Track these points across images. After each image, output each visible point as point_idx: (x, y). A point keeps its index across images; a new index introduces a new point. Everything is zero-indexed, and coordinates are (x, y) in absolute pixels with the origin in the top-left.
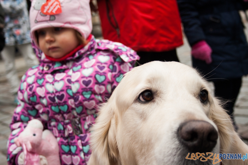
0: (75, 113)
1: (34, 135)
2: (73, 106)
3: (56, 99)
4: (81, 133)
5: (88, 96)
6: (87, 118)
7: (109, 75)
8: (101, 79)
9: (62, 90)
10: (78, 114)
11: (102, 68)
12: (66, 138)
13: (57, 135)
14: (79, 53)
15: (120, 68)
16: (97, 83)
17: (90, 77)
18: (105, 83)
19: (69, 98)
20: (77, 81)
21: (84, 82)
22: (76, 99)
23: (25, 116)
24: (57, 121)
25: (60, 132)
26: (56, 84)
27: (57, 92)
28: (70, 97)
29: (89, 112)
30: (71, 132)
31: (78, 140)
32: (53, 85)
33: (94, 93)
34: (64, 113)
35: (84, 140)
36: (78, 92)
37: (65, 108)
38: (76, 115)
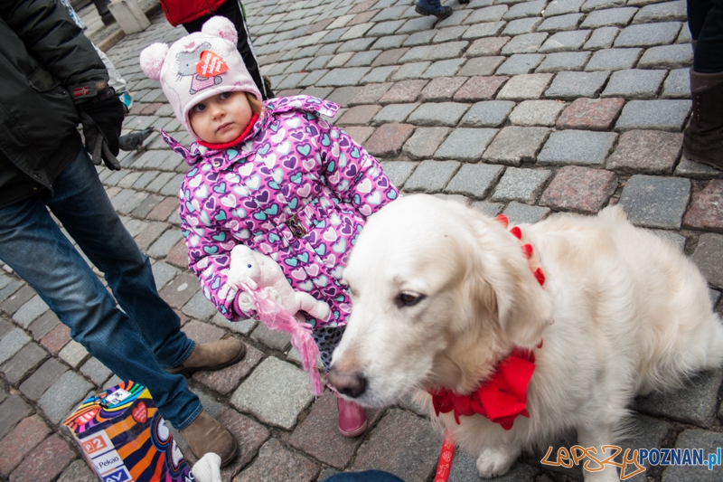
0: (288, 210)
1: (250, 266)
2: (285, 202)
3: (257, 201)
4: (305, 233)
5: (298, 180)
6: (305, 210)
7: (313, 141)
8: (305, 150)
9: (262, 187)
10: (292, 210)
11: (300, 136)
12: (286, 249)
13: (271, 250)
14: (258, 126)
15: (319, 127)
16: (304, 157)
17: (291, 153)
18: (312, 153)
19: (276, 194)
20: (277, 166)
21: (286, 163)
22: (285, 192)
23: (210, 247)
24: (265, 232)
25: (274, 244)
26: (248, 182)
27: (254, 192)
28: (277, 192)
29: (305, 202)
30: (291, 237)
31: (305, 243)
32: (244, 185)
33: (305, 173)
34: (274, 216)
35: (313, 241)
36: (284, 181)
37: (274, 210)
38: (290, 212)
